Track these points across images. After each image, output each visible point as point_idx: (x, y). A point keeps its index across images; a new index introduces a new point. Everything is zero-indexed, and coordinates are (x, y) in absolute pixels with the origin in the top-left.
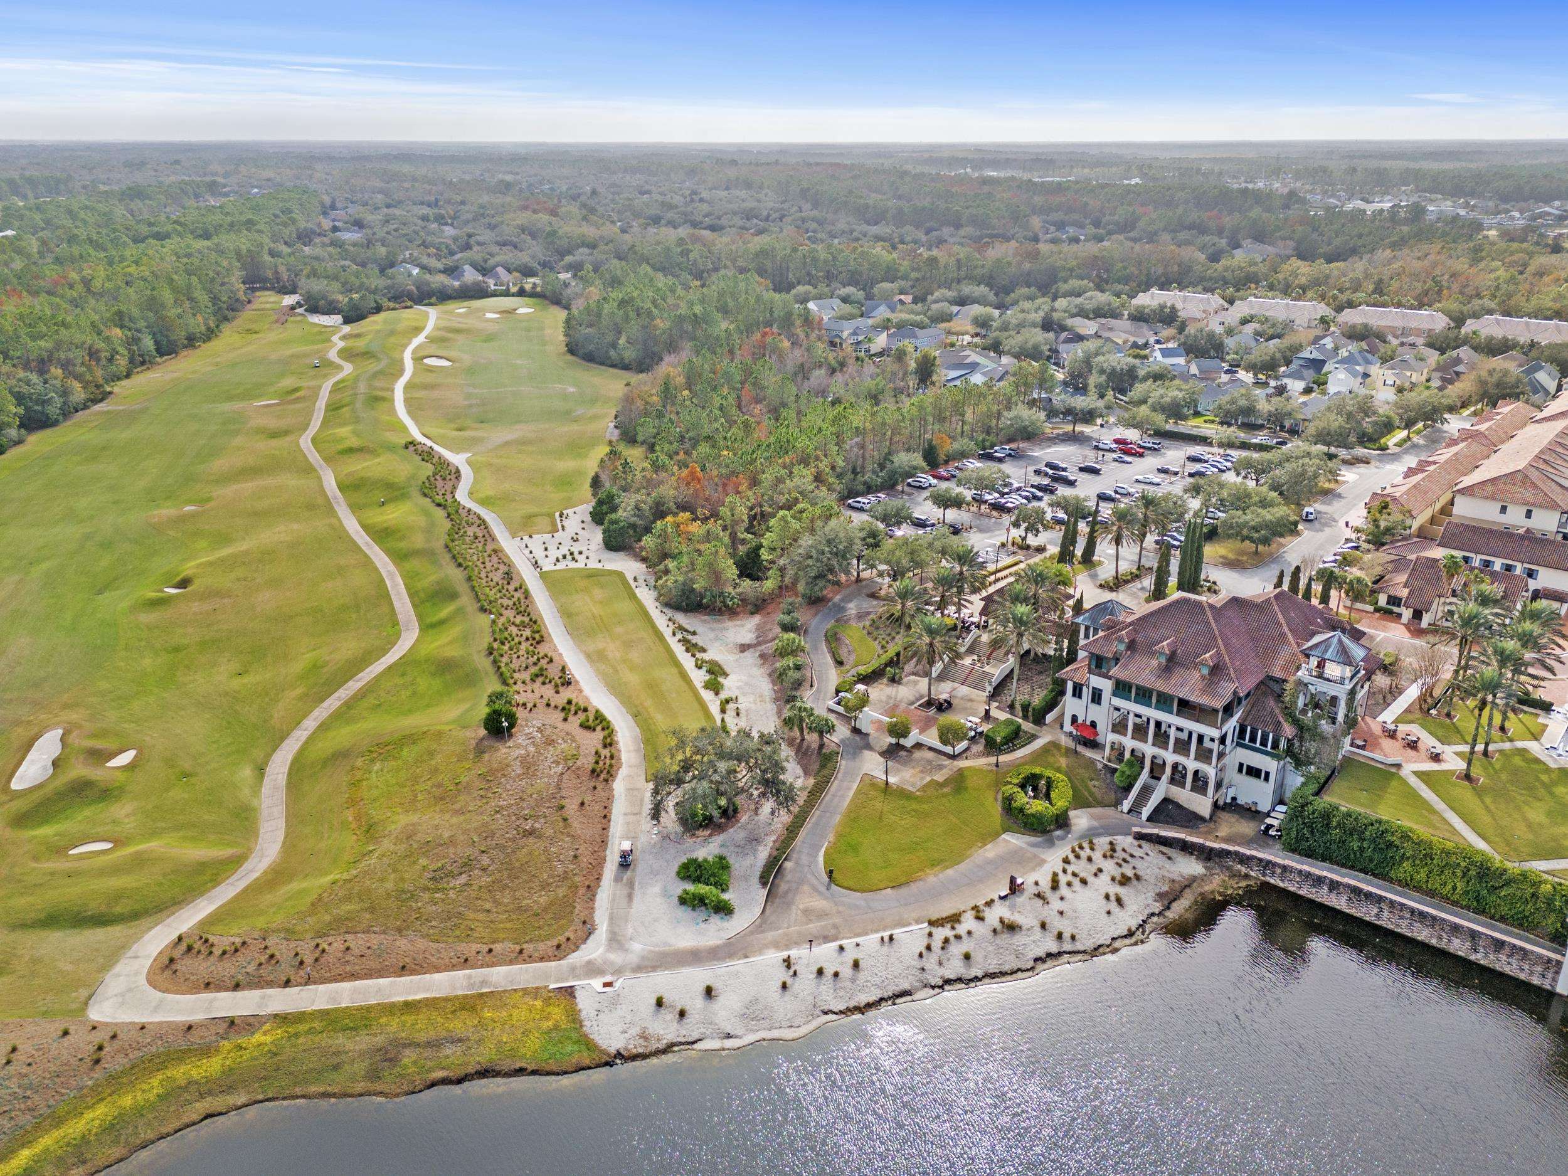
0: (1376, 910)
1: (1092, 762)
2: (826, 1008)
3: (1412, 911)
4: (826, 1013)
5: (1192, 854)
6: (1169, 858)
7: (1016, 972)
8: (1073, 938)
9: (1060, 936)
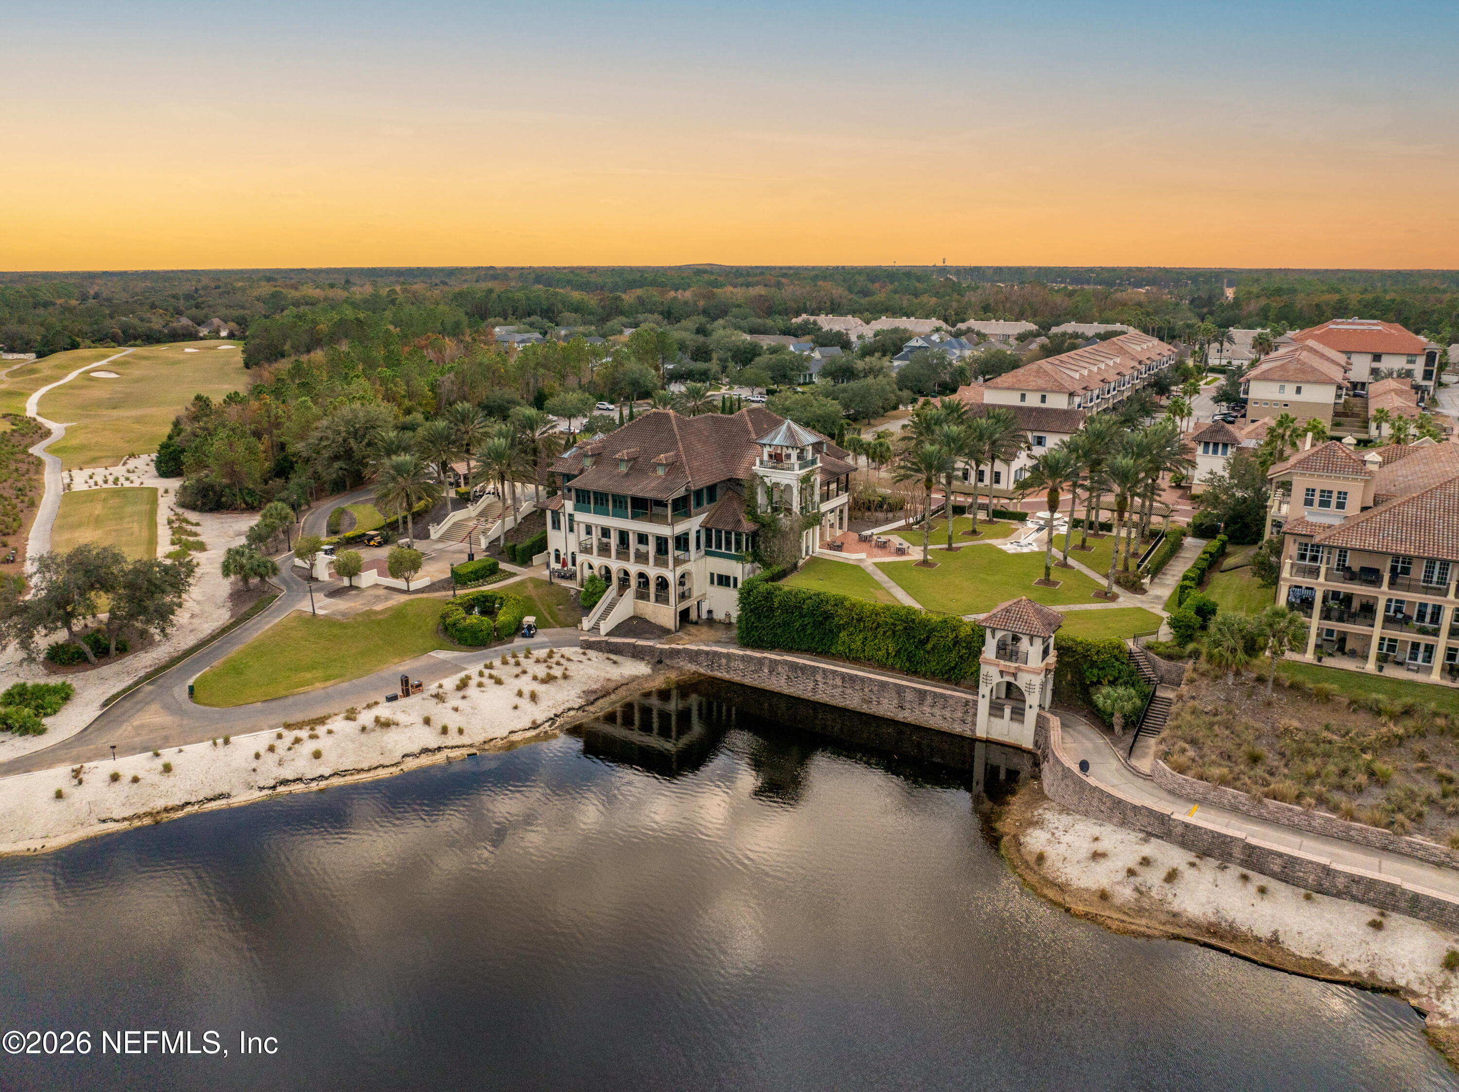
0: (811, 685)
1: (567, 590)
2: (103, 816)
3: (843, 676)
4: (104, 821)
5: (643, 659)
6: (615, 662)
7: (376, 768)
8: (461, 731)
9: (445, 730)
